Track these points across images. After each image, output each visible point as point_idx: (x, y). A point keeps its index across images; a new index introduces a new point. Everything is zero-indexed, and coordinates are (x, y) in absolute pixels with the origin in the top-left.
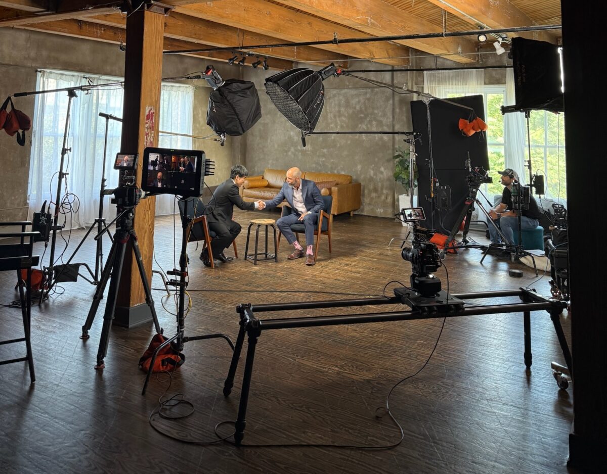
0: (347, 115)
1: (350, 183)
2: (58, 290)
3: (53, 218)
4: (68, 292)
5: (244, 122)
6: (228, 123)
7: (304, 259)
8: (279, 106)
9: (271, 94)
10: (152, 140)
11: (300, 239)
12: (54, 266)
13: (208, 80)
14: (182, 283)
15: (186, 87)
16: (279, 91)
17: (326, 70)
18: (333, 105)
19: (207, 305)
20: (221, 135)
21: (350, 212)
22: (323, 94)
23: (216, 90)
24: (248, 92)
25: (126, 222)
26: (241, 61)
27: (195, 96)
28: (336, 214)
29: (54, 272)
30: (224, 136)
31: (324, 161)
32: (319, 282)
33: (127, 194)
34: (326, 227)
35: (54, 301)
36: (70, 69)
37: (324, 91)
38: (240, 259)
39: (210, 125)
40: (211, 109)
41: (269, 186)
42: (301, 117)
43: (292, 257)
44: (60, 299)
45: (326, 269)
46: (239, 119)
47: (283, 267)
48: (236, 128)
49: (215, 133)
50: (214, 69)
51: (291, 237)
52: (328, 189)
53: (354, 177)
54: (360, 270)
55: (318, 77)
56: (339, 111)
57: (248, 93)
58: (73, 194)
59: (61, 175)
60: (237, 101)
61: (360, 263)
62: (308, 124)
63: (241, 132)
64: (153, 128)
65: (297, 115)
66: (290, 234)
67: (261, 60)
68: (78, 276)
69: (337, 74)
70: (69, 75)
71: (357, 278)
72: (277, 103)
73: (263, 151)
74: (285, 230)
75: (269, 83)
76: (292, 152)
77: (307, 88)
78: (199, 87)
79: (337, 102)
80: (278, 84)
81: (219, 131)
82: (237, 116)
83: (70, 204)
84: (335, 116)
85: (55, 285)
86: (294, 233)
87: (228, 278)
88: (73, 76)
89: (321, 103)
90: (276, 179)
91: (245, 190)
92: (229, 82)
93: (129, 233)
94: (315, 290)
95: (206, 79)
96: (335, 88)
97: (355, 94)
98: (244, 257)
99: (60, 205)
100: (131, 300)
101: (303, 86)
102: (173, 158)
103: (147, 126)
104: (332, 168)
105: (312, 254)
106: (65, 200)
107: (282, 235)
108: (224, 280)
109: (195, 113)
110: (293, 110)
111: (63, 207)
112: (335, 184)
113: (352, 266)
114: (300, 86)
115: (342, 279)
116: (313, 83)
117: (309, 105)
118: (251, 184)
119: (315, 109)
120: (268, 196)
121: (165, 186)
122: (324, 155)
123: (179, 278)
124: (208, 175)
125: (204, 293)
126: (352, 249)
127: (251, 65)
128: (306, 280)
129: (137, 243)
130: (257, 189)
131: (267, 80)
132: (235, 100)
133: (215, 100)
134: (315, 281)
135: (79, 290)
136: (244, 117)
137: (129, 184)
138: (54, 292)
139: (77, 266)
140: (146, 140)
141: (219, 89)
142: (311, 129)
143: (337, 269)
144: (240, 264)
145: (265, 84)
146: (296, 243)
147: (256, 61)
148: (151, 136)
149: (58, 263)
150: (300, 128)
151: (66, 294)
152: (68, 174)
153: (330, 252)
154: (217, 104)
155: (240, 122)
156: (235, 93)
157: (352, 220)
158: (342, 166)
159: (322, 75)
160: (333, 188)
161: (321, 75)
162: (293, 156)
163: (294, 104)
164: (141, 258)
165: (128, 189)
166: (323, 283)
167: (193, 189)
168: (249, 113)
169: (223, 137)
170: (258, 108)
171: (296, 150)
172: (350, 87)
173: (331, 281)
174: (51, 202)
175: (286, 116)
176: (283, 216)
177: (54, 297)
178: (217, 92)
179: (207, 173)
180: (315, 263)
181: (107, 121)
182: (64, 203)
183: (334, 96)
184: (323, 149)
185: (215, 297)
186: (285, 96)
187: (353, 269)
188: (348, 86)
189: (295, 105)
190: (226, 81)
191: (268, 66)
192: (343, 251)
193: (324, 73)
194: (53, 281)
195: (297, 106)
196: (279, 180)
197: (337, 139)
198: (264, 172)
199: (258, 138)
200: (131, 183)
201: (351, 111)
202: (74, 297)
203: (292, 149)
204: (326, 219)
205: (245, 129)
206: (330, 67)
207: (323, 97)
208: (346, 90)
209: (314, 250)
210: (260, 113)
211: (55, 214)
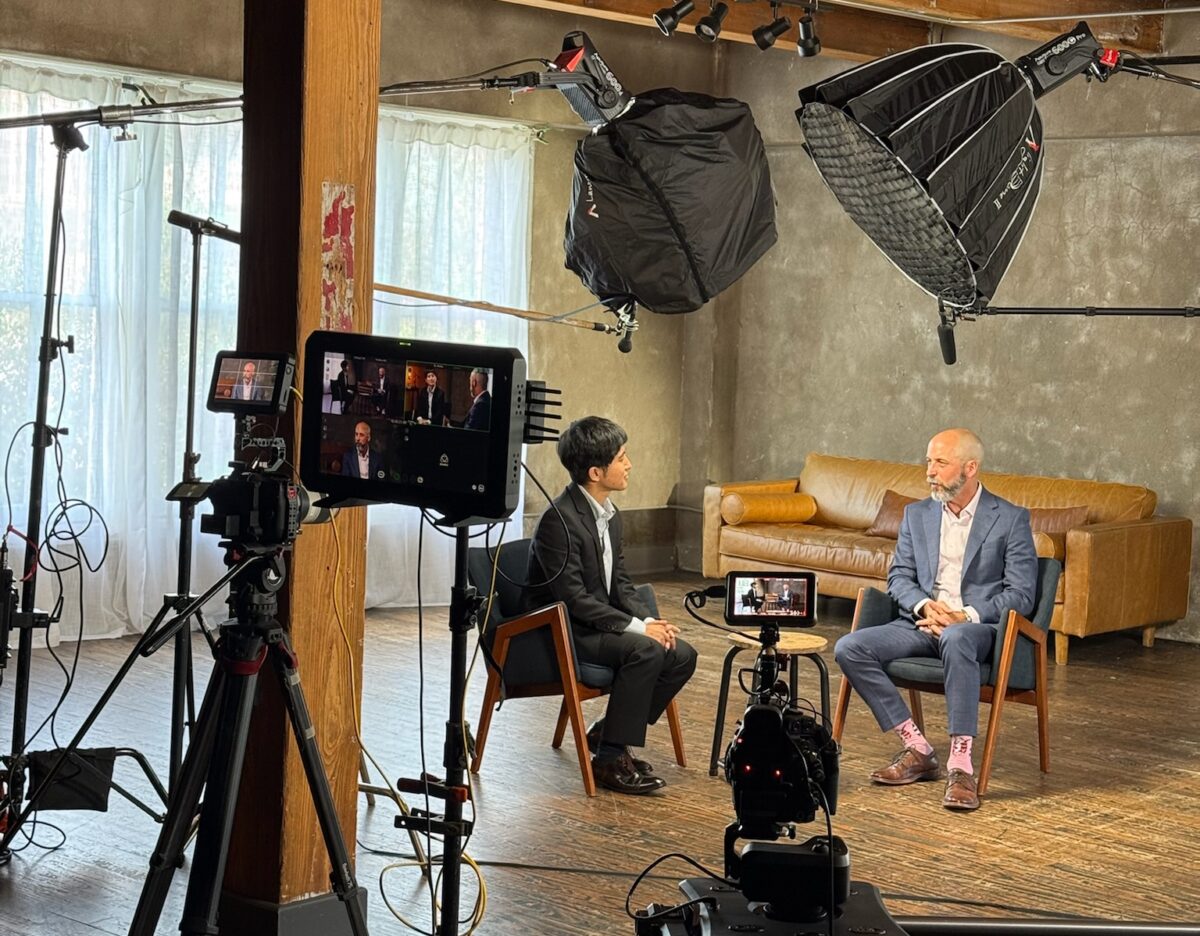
0: (1146, 246)
1: (1147, 517)
2: (43, 836)
3: (17, 586)
4: (79, 845)
5: (707, 259)
6: (645, 265)
7: (937, 787)
8: (854, 200)
9: (822, 152)
10: (348, 311)
11: (926, 718)
12: (26, 752)
13: (567, 93)
14: (452, 824)
15: (503, 130)
16: (852, 138)
17: (1056, 50)
18: (1089, 203)
19: (557, 915)
20: (621, 311)
21: (1145, 627)
22: (1035, 154)
23: (601, 132)
24: (725, 141)
25: (256, 599)
26: (705, 21)
27: (540, 166)
28: (1080, 633)
29: (27, 771)
30: (631, 313)
31: (1042, 432)
32: (986, 870)
33: (256, 504)
34: (1030, 677)
35: (28, 871)
36: (76, 52)
37: (1039, 142)
38: (692, 773)
39: (578, 272)
40: (582, 207)
41: (821, 521)
42: (938, 244)
43: (890, 777)
44: (49, 865)
45: (1020, 827)
46: (686, 248)
47: (852, 808)
48: (673, 283)
49: (596, 299)
50: (590, 48)
51: (889, 704)
52: (1051, 536)
53: (1167, 498)
54: (1157, 839)
55: (1017, 81)
56: (1115, 232)
57: (725, 143)
58: (84, 503)
59: (43, 436)
60: (678, 177)
61: (1157, 813)
62: (967, 276)
63: (695, 299)
64: (350, 269)
65: (925, 237)
66: (883, 694)
67: (788, 16)
68: (112, 792)
69: (1102, 68)
70: (72, 77)
71: (1141, 868)
72: (845, 191)
73: (801, 387)
74: (864, 677)
75: (816, 107)
76: (915, 393)
77: (966, 126)
78: (554, 132)
79: (1106, 195)
80: (848, 111)
81: (613, 295)
82: (681, 237)
83: (74, 537)
84: (1095, 253)
85: (31, 817)
86: (905, 693)
87: (644, 834)
88: (87, 79)
89: (1023, 189)
90: (849, 496)
91: (725, 531)
92: (651, 102)
93: (265, 641)
94: (968, 896)
95: (561, 87)
96: (1102, 136)
97: (1188, 161)
98: (708, 766)
99: (42, 538)
100: (283, 880)
101: (953, 119)
102: (409, 374)
103: (327, 257)
104: (1073, 458)
105: (970, 770)
106: (56, 522)
107: (854, 696)
108: (630, 840)
109: (539, 232)
110: (910, 216)
111: (49, 547)
112: (1083, 519)
113: (1125, 825)
114: (938, 118)
115: (1077, 864)
116: (992, 106)
117: (972, 194)
118: (750, 510)
119: (997, 214)
120: (814, 557)
121: (381, 475)
122: (1044, 409)
123: (438, 806)
124: (540, 439)
125: (549, 875)
126: (1135, 763)
127: (750, 40)
128: (936, 859)
129: (296, 678)
130: (773, 527)
131: (808, 95)
132: (672, 173)
133: (596, 173)
134: (971, 867)
135: (116, 841)
136: (707, 240)
137: (264, 465)
138: (30, 840)
139: (106, 757)
140: (324, 312)
141: (611, 130)
142: (980, 294)
143: (1065, 830)
144: (692, 789)
145: (799, 113)
146: (910, 726)
147: (770, 21)
148: (342, 297)
149: (40, 742)
150: (935, 290)
151: (69, 850)
152: (65, 432)
153: (1043, 768)
154: (604, 187)
155: (690, 259)
156: (672, 144)
157: (1149, 660)
158: (1116, 453)
159: (1036, 73)
160: (1071, 535)
161: (1029, 73)
162: (917, 409)
163: (914, 192)
164: (312, 729)
165: (257, 485)
166: (1004, 876)
167: (481, 489)
168: (724, 227)
169: (626, 319)
170: (764, 205)
171: (929, 386)
172: (1166, 129)
173: (1034, 870)
174: (10, 528)
175: (882, 241)
176: (859, 628)
177: (29, 860)
178: (605, 142)
179: (532, 432)
180: (980, 805)
181: (196, 244)
182: (54, 533)
183: (1098, 167)
184: (1043, 382)
185: (590, 893)
186: (874, 162)
187: (1128, 836)
188: (1160, 124)
189: (914, 198)
190: (638, 97)
191: (816, 41)
192: (1095, 767)
193: (1046, 64)
194: (25, 804)
195: (922, 203)
196: (860, 501)
197: (1102, 343)
198: (802, 466)
199: (783, 336)
200: (271, 465)
201: (1164, 231)
202: (98, 863)
203: (918, 382)
204: (1030, 645)
205: (708, 288)
206: (1072, 40)
207: (1032, 165)
208: (1148, 144)
209: (978, 757)
210: (771, 223)
211: (26, 573)
